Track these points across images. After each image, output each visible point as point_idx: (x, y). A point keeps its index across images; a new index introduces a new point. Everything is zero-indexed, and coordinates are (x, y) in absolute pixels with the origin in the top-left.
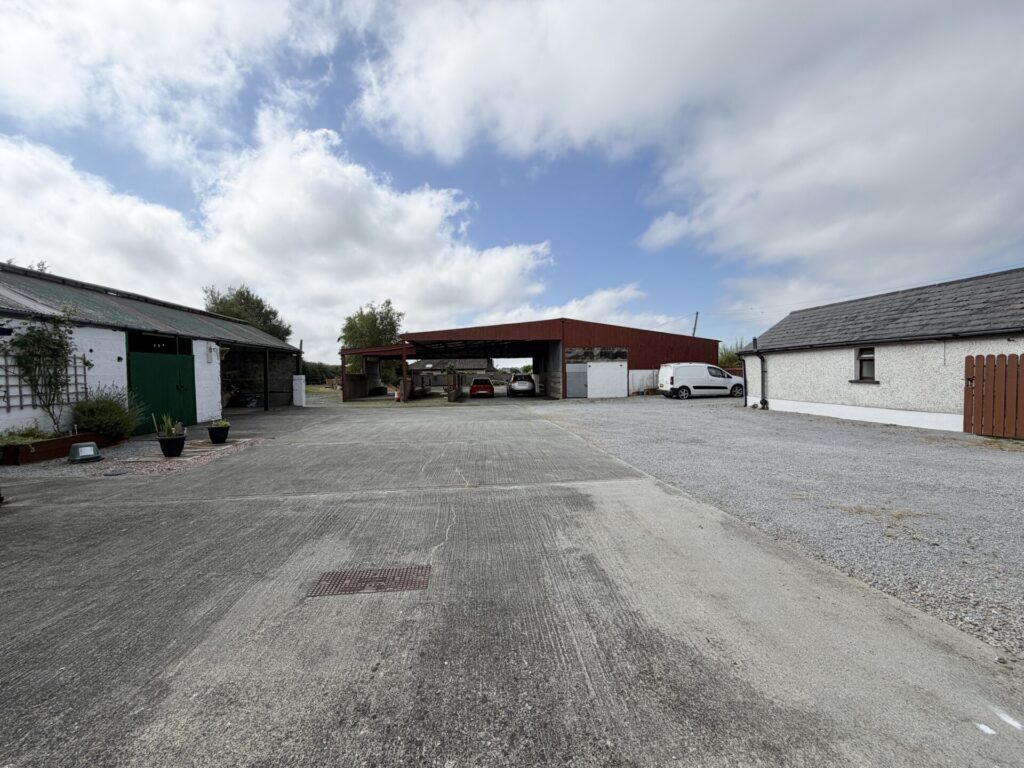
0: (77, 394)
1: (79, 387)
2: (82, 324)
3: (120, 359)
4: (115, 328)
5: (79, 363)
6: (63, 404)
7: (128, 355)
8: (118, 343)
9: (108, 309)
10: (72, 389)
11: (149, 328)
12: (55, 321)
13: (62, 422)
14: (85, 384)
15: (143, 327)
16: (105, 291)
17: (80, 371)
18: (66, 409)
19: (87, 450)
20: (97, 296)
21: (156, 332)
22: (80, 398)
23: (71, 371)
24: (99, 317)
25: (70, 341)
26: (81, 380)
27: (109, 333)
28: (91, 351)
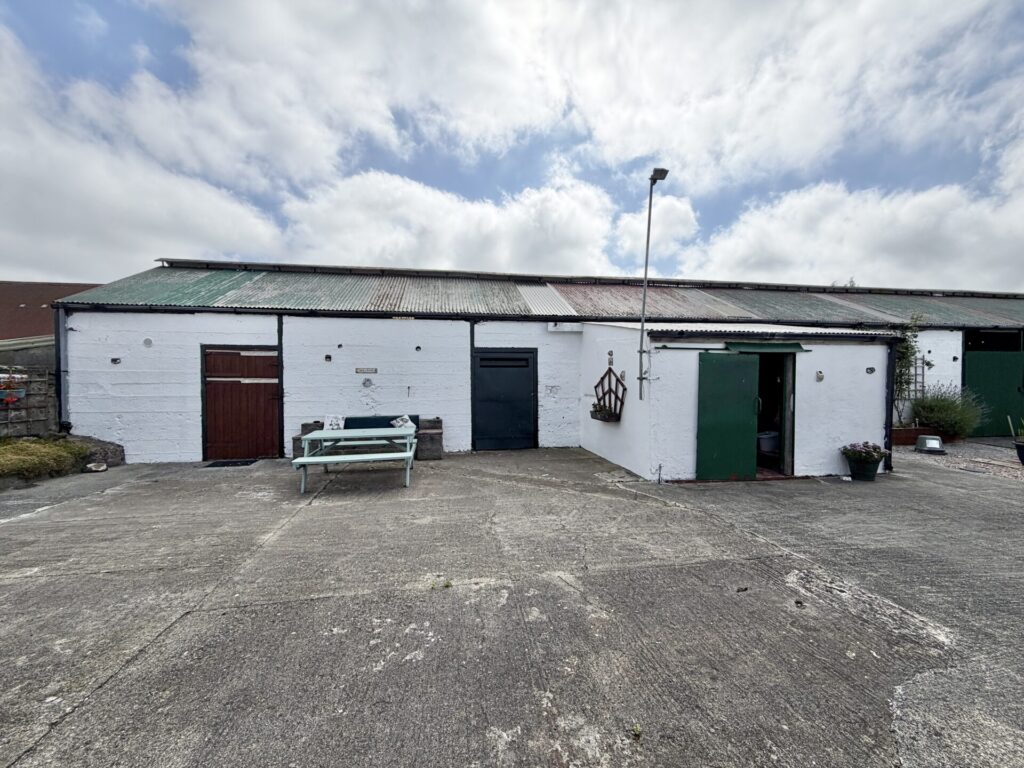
0: (916, 391)
1: (918, 385)
2: (923, 328)
3: (955, 359)
4: (952, 328)
5: (919, 363)
6: (905, 399)
7: (964, 355)
8: (954, 343)
9: (940, 311)
10: (912, 387)
11: (989, 325)
12: (903, 328)
13: (904, 415)
14: (923, 383)
15: (982, 324)
16: (930, 294)
17: (919, 371)
18: (907, 404)
19: (934, 443)
20: (927, 300)
21: (996, 328)
22: (919, 395)
23: (912, 370)
24: (936, 319)
25: (913, 344)
26: (919, 379)
27: (946, 334)
28: (929, 352)
